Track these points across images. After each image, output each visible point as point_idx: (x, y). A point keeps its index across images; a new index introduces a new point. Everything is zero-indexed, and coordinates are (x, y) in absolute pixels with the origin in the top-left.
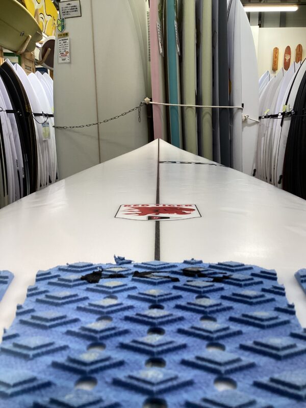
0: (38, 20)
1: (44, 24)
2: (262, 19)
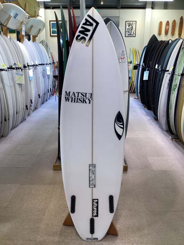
2: (154, 4)
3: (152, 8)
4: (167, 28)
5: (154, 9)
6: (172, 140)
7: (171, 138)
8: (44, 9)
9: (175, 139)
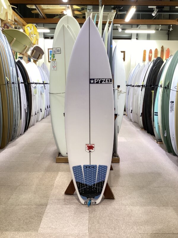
0: (30, 37)
1: (33, 39)
2: (138, 35)
3: (137, 39)
4: (150, 55)
5: (139, 40)
6: (157, 143)
7: (156, 141)
8: (44, 39)
9: (160, 142)
